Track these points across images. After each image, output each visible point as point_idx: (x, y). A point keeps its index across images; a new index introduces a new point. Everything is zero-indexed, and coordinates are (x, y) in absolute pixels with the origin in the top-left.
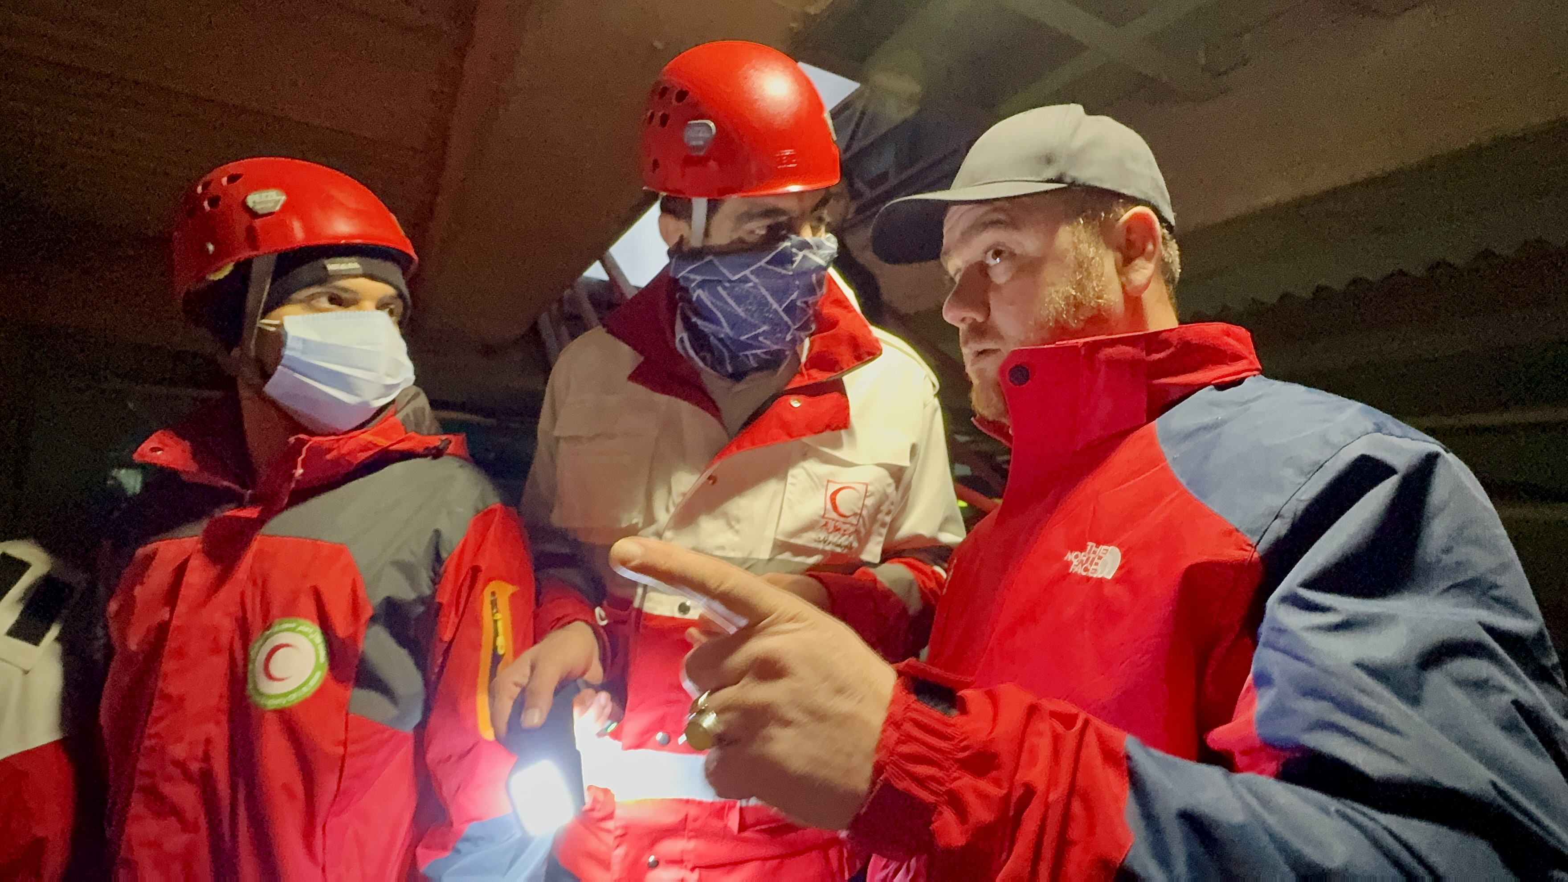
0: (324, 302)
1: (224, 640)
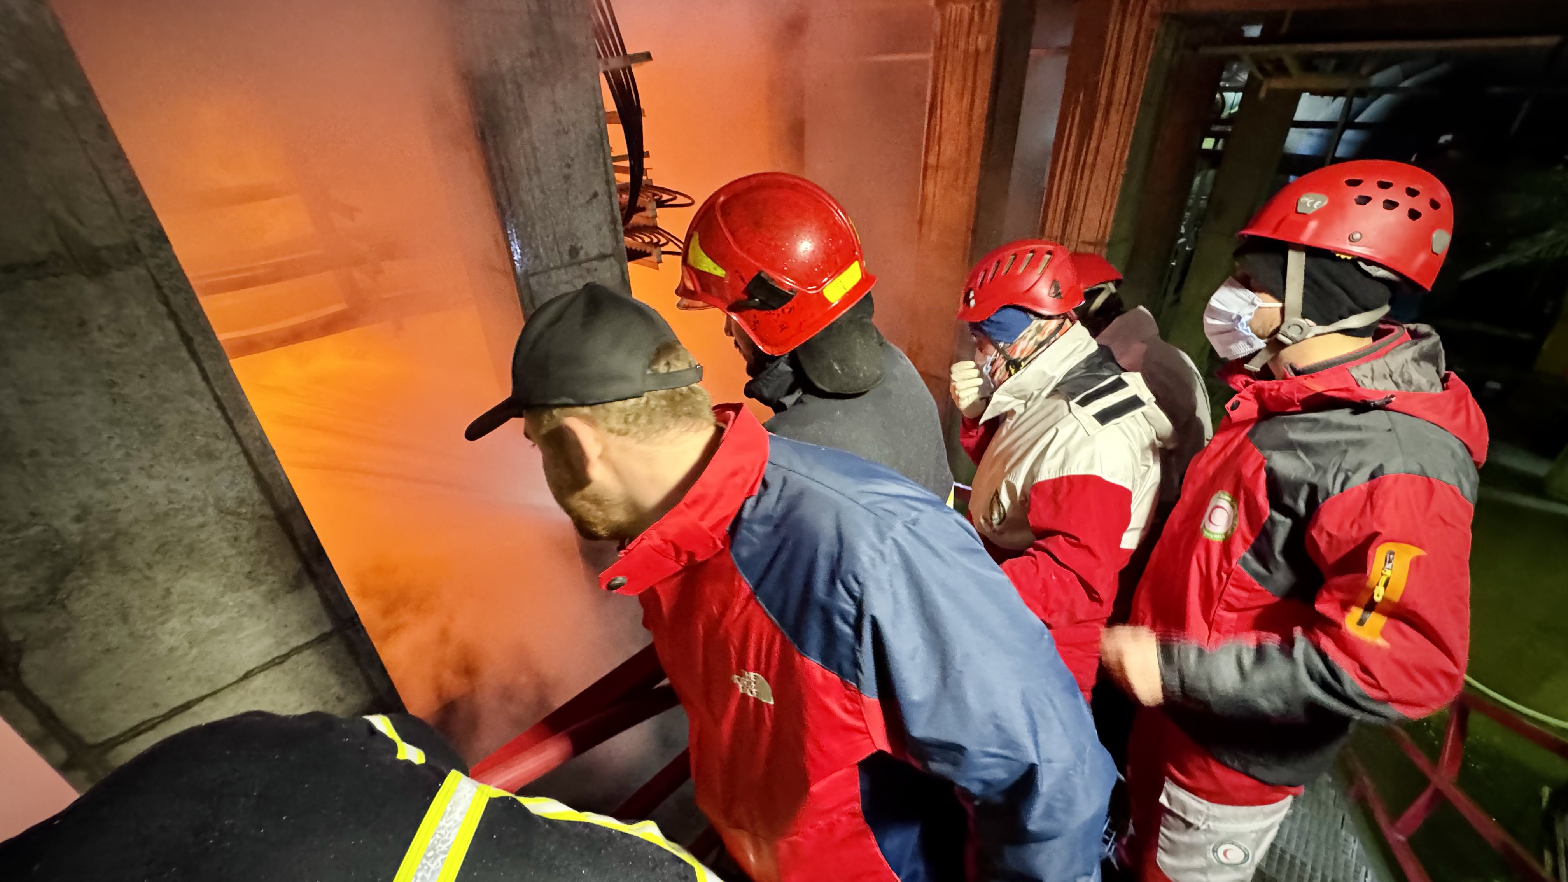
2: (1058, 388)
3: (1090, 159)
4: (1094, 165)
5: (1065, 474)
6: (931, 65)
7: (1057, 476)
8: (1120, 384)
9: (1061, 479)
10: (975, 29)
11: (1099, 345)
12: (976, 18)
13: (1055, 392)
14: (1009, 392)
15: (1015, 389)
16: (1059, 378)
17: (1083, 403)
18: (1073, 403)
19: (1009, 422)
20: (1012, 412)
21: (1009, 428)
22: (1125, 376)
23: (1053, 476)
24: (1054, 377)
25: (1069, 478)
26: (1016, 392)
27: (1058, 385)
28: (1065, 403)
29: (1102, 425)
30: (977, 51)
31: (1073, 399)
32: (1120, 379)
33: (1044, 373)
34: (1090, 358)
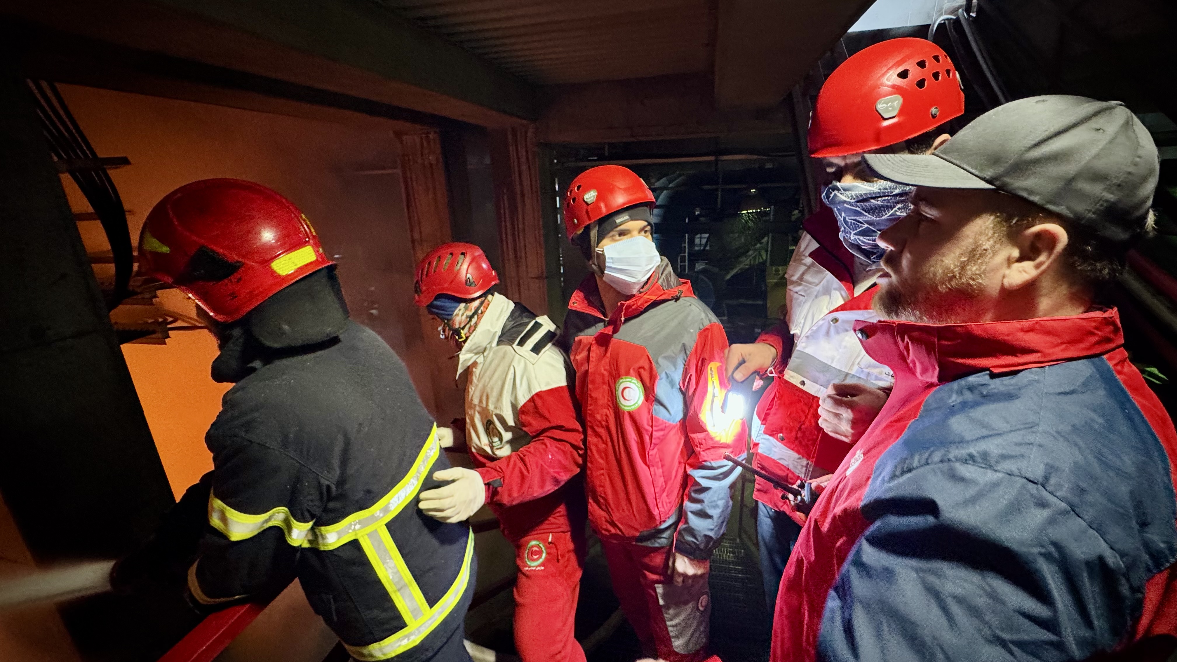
0: (617, 237)
1: (606, 380)
2: (501, 339)
3: (521, 226)
4: (524, 230)
5: (534, 393)
6: (401, 174)
7: (530, 397)
8: (537, 326)
9: (533, 397)
10: (426, 151)
11: (514, 303)
12: (425, 144)
13: (499, 343)
14: (470, 351)
15: (473, 348)
16: (499, 333)
17: (521, 343)
18: (515, 346)
19: (477, 371)
20: (475, 364)
21: (477, 376)
22: (539, 319)
23: (528, 397)
24: (496, 332)
25: (537, 394)
26: (475, 349)
27: (500, 337)
28: (510, 347)
29: (538, 354)
30: (431, 165)
31: (513, 343)
32: (536, 323)
33: (489, 330)
34: (513, 312)
